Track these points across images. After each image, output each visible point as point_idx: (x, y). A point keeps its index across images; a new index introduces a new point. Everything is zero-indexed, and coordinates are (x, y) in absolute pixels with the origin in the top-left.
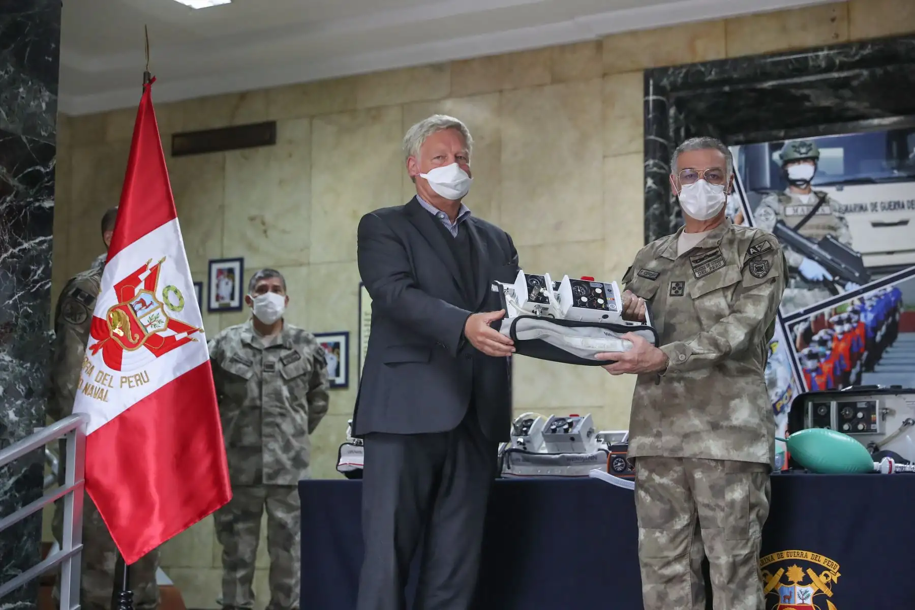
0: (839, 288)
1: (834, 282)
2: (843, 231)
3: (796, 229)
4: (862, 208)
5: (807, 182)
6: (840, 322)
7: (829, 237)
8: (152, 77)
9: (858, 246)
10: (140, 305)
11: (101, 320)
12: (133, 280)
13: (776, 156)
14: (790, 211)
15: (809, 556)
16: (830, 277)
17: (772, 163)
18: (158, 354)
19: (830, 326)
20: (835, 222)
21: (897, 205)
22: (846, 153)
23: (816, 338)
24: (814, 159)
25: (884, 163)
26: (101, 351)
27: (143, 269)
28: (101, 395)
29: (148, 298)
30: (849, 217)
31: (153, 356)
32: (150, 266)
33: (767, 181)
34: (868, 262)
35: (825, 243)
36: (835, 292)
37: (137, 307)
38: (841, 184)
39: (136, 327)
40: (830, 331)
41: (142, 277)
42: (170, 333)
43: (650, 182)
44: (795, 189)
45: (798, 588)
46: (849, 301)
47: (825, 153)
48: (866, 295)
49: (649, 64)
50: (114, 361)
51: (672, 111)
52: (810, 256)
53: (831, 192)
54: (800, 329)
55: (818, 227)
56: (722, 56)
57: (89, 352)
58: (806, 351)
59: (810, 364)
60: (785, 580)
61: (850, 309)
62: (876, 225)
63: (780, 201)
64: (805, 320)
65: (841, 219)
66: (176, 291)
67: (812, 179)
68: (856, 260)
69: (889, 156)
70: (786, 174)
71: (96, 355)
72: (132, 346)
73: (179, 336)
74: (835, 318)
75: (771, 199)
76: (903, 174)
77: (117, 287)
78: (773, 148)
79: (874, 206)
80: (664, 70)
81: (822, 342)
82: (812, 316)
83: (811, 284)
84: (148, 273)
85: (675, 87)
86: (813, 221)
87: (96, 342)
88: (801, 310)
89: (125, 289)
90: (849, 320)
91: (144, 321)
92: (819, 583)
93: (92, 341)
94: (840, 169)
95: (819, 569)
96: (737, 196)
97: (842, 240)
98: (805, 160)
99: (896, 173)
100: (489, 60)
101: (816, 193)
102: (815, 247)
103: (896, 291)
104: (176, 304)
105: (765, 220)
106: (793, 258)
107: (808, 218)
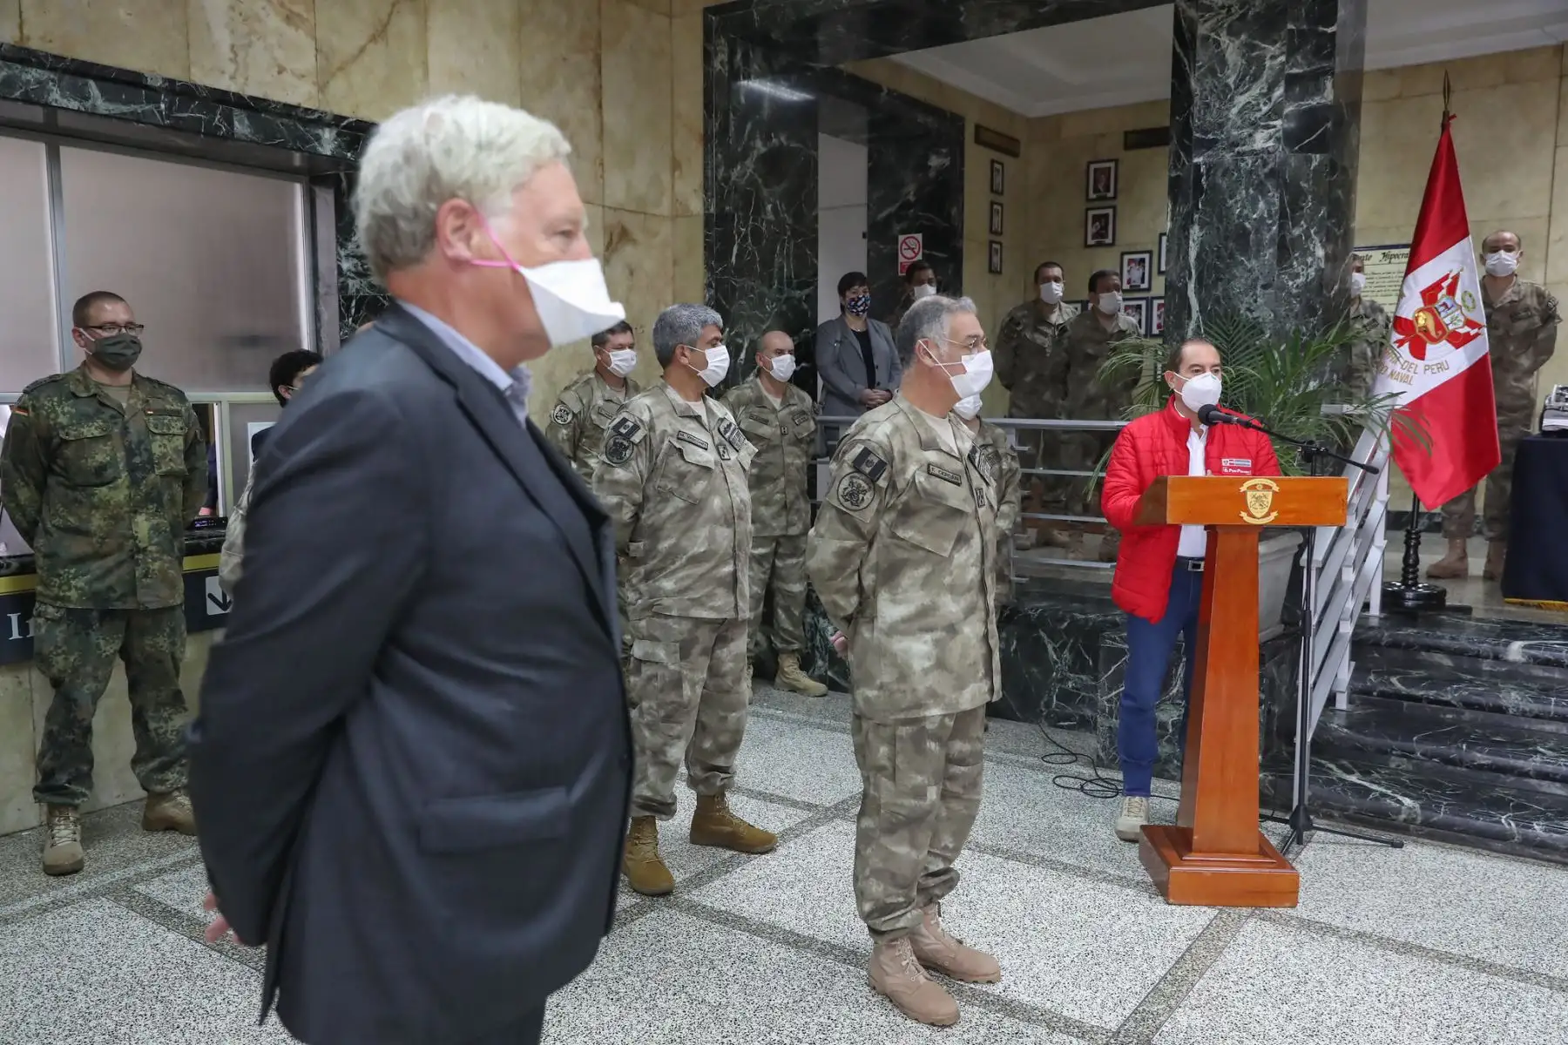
8: (1451, 114)
10: (1443, 308)
11: (1406, 320)
12: (1437, 286)
18: (1457, 347)
26: (1406, 345)
27: (1445, 278)
28: (1407, 379)
29: (1449, 302)
31: (1453, 348)
32: (1451, 276)
37: (1441, 309)
39: (1439, 325)
41: (1445, 284)
42: (1467, 329)
50: (1419, 352)
57: (1395, 346)
66: (1471, 296)
71: (1402, 348)
72: (1434, 341)
73: (1473, 332)
77: (1423, 293)
84: (1449, 281)
87: (1401, 337)
89: (1430, 295)
91: (1447, 320)
93: (1396, 336)
104: (1471, 305)
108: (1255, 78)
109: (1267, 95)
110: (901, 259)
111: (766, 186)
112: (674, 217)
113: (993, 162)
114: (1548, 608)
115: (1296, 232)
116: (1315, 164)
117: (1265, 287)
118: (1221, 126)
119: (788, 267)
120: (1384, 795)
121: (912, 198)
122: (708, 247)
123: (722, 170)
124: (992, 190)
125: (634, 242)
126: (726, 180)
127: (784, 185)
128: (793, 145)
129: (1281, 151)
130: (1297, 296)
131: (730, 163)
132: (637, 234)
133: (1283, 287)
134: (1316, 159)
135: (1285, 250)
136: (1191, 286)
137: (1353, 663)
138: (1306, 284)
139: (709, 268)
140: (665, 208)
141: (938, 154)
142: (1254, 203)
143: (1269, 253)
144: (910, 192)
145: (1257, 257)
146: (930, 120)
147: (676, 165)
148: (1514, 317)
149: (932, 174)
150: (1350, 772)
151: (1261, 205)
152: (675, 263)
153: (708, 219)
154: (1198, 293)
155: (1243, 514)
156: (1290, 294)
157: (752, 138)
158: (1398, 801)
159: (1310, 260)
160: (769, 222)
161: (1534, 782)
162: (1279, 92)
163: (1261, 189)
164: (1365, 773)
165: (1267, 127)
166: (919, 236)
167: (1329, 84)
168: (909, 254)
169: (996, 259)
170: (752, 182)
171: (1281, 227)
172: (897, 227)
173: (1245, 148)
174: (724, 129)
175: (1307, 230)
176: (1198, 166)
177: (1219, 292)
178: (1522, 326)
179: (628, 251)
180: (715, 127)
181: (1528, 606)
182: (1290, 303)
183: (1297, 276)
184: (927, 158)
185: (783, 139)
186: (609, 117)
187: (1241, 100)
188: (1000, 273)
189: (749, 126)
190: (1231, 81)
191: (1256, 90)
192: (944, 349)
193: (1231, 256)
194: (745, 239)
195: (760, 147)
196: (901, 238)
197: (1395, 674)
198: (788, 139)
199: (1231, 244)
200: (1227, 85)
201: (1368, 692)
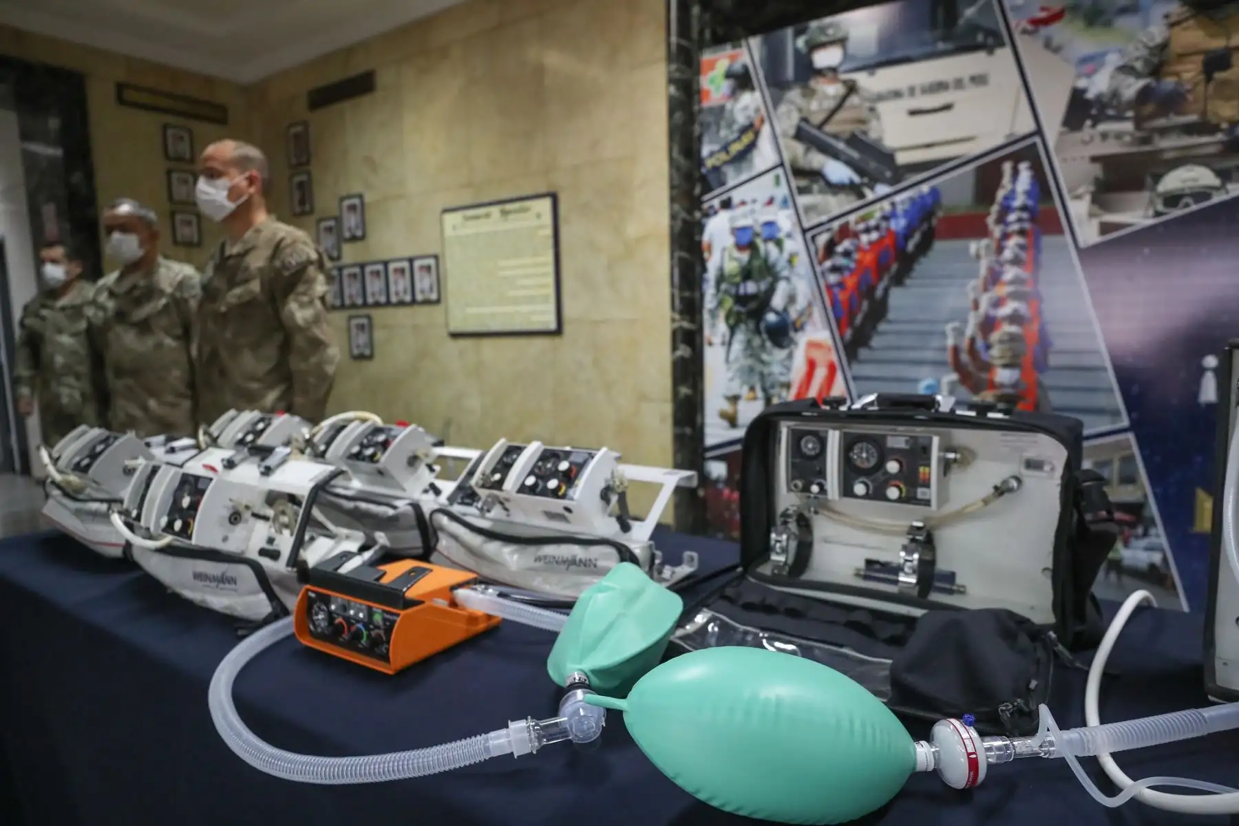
0: (867, 192)
1: (863, 184)
2: (874, 124)
3: (820, 127)
4: (897, 94)
5: (834, 70)
6: (868, 230)
7: (858, 133)
9: (890, 141)
13: (801, 42)
14: (814, 106)
16: (857, 179)
17: (797, 52)
19: (856, 235)
20: (864, 114)
21: (940, 87)
22: (881, 30)
23: (840, 249)
24: (843, 42)
25: (927, 35)
30: (882, 107)
33: (790, 72)
34: (902, 158)
35: (853, 140)
36: (861, 196)
38: (872, 67)
40: (856, 241)
43: (673, 89)
44: (821, 80)
46: (878, 206)
47: (856, 32)
48: (898, 198)
51: (696, 10)
52: (835, 155)
53: (862, 79)
54: (823, 239)
55: (846, 122)
58: (828, 264)
59: (833, 278)
61: (878, 215)
62: (913, 113)
63: (804, 95)
64: (829, 230)
65: (872, 110)
67: (841, 64)
68: (887, 157)
69: (933, 25)
70: (810, 63)
74: (861, 226)
75: (794, 94)
76: (949, 46)
78: (798, 34)
79: (912, 91)
81: (847, 254)
82: (836, 225)
83: (836, 188)
86: (840, 116)
88: (824, 218)
90: (877, 228)
94: (873, 48)
96: (757, 94)
97: (873, 135)
98: (833, 43)
99: (941, 46)
101: (845, 82)
102: (841, 146)
103: (935, 192)
105: (787, 119)
106: (817, 160)
107: (833, 112)
113: (168, 126)
172: (41, 198)
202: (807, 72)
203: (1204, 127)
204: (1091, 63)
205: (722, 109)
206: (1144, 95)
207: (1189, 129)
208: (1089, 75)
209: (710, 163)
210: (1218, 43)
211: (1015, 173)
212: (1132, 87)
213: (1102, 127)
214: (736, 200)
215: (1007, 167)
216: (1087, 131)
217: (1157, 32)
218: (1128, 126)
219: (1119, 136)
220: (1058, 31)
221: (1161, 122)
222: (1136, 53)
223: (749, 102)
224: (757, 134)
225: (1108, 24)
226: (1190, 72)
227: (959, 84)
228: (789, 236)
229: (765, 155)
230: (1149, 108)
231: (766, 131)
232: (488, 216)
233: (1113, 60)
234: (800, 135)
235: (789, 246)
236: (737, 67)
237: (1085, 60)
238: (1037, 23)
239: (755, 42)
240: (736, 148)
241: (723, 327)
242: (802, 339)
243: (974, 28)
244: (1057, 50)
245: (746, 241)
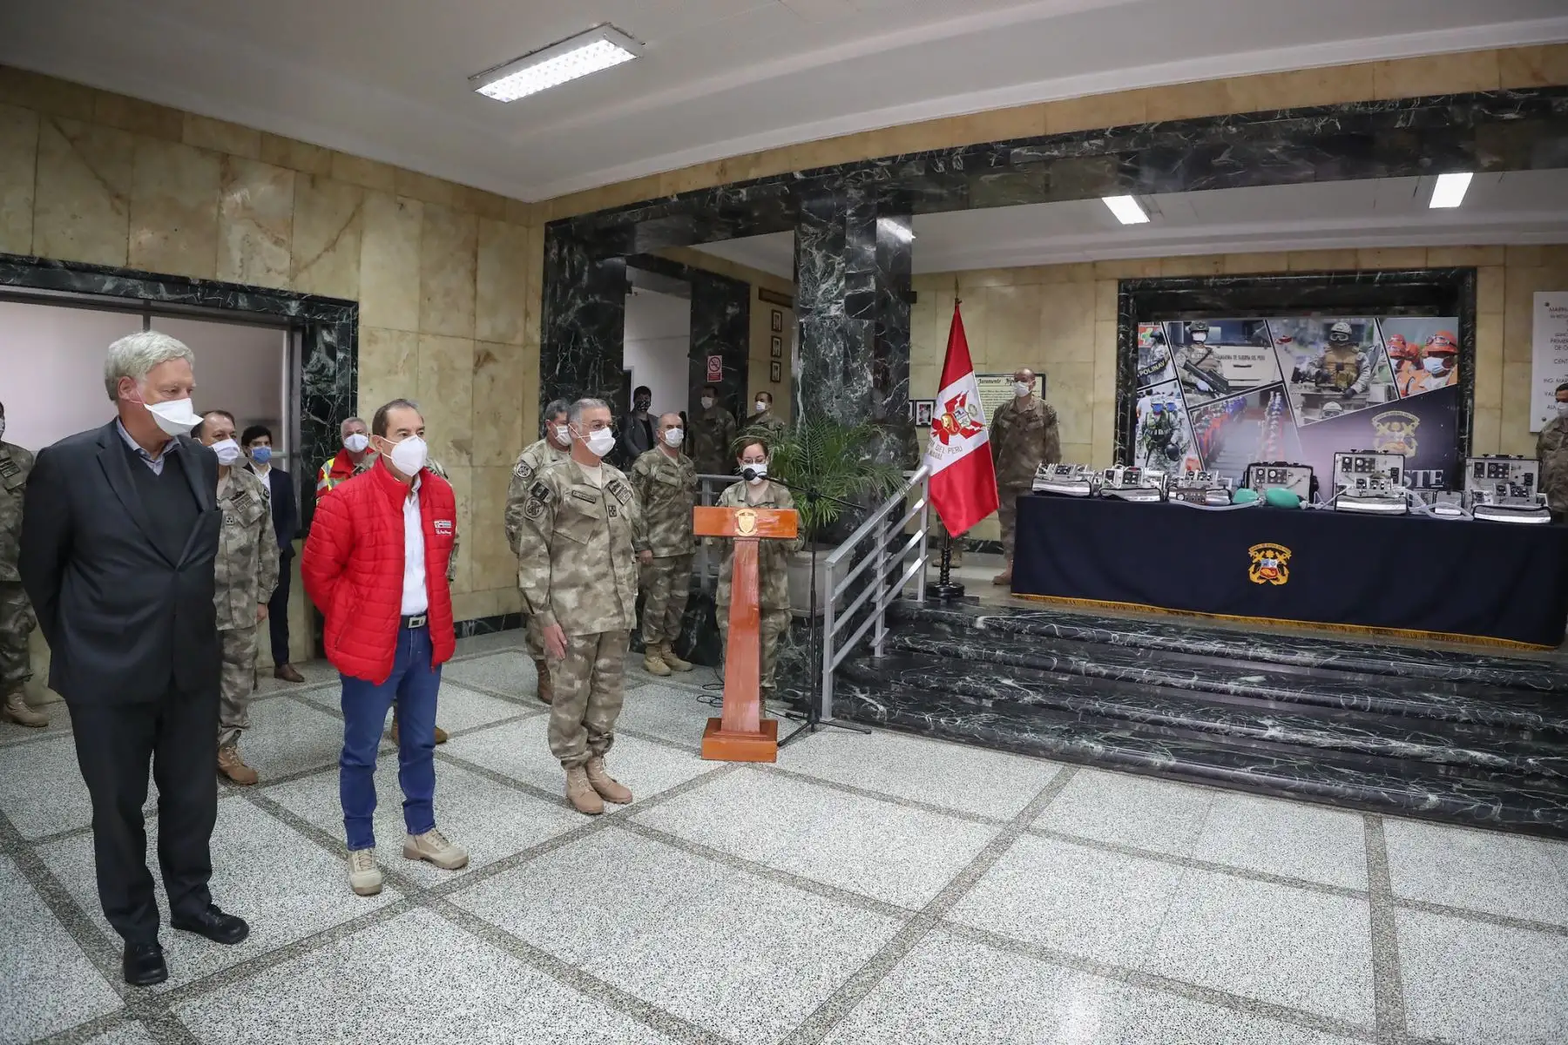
0: (1216, 395)
2: (1219, 368)
3: (1195, 365)
4: (1229, 357)
5: (1202, 342)
6: (1216, 412)
7: (1212, 370)
8: (960, 302)
9: (1226, 376)
10: (957, 414)
11: (938, 421)
12: (954, 401)
13: (1187, 328)
14: (1193, 356)
15: (1277, 546)
16: (1211, 390)
18: (967, 437)
20: (1216, 363)
21: (1246, 358)
22: (1222, 330)
24: (1206, 332)
25: (1241, 337)
26: (938, 436)
27: (959, 396)
28: (939, 457)
29: (961, 411)
30: (1222, 361)
31: (964, 438)
32: (962, 395)
33: (1183, 341)
34: (1231, 384)
35: (1210, 373)
36: (1213, 397)
38: (1219, 345)
39: (956, 424)
41: (958, 400)
42: (972, 427)
43: (1121, 336)
44: (1196, 346)
45: (1271, 560)
47: (1211, 329)
49: (1121, 276)
50: (945, 440)
51: (1131, 301)
53: (1214, 348)
54: (1196, 413)
55: (1207, 365)
56: (1158, 276)
57: (932, 436)
59: (1200, 431)
60: (1264, 556)
62: (1235, 366)
63: (1188, 351)
64: (1198, 410)
65: (1219, 362)
66: (974, 407)
67: (1205, 341)
68: (1225, 382)
69: (1244, 333)
70: (1192, 338)
71: (935, 438)
72: (954, 433)
73: (976, 429)
75: (1184, 349)
76: (1250, 343)
77: (947, 405)
79: (1235, 357)
80: (1130, 280)
81: (1207, 421)
82: (1201, 408)
83: (1202, 392)
84: (961, 397)
85: (1134, 289)
86: (1204, 362)
87: (935, 431)
88: (1196, 405)
89: (950, 406)
90: (1220, 411)
91: (960, 421)
92: (1281, 558)
93: (932, 430)
94: (1219, 337)
95: (1281, 553)
96: (1166, 346)
97: (1219, 372)
98: (1202, 331)
99: (1246, 342)
100: (1034, 267)
101: (1206, 348)
103: (1244, 399)
104: (974, 412)
105: (1180, 359)
106: (1194, 379)
107: (1202, 360)
108: (830, 275)
109: (836, 285)
110: (709, 372)
111: (583, 326)
112: (525, 346)
113: (773, 311)
114: (1032, 599)
115: (855, 365)
116: (865, 326)
117: (837, 397)
118: (813, 301)
119: (600, 377)
120: (871, 704)
121: (716, 333)
122: (542, 366)
123: (551, 318)
124: (773, 329)
125: (495, 360)
126: (554, 323)
127: (596, 327)
128: (606, 302)
129: (844, 318)
130: (856, 403)
131: (557, 312)
132: (496, 355)
133: (847, 398)
134: (866, 323)
135: (848, 376)
136: (799, 395)
137: (887, 630)
138: (862, 397)
139: (543, 377)
140: (519, 340)
141: (732, 306)
142: (831, 347)
143: (839, 377)
144: (716, 330)
145: (833, 379)
146: (722, 285)
147: (527, 315)
148: (1029, 420)
149: (729, 318)
150: (863, 692)
151: (834, 348)
152: (524, 373)
153: (543, 346)
154: (803, 400)
155: (737, 530)
156: (851, 401)
157: (573, 297)
158: (877, 708)
159: (864, 382)
160: (585, 350)
161: (961, 697)
162: (842, 283)
163: (834, 339)
164: (873, 693)
165: (837, 303)
166: (720, 357)
167: (872, 280)
168: (714, 368)
169: (776, 373)
170: (572, 324)
171: (845, 363)
172: (707, 351)
173: (826, 315)
174: (554, 291)
175: (862, 364)
176: (801, 324)
177: (813, 400)
178: (1033, 425)
179: (490, 368)
180: (549, 291)
181: (1022, 598)
182: (851, 407)
183: (856, 391)
184: (725, 308)
185: (597, 298)
186: (480, 286)
187: (824, 287)
188: (779, 382)
189: (571, 291)
190: (818, 275)
191: (832, 281)
192: (581, 428)
193: (820, 378)
194: (566, 359)
195: (579, 303)
196: (710, 358)
197: (906, 636)
198: (601, 298)
199: (820, 371)
200: (816, 278)
201: (892, 646)
202: (1190, 341)
203: (1336, 389)
204: (1301, 359)
205: (1149, 349)
206: (1318, 374)
207: (1332, 389)
208: (1301, 363)
209: (1141, 373)
210: (1340, 361)
211: (1275, 395)
212: (1314, 371)
213: (1305, 383)
214: (1154, 392)
215: (1272, 393)
216: (1300, 384)
217: (1322, 354)
218: (1313, 385)
219: (1310, 388)
220: (1290, 345)
221: (1323, 385)
222: (1315, 359)
223: (1161, 350)
224: (1166, 364)
225: (1306, 346)
226: (1332, 369)
227: (1254, 358)
228: (1180, 410)
229: (1169, 373)
230: (1320, 379)
231: (1170, 362)
232: (998, 381)
233: (1308, 360)
234: (1186, 367)
235: (1180, 415)
236: (1157, 333)
237: (1299, 358)
238: (1282, 340)
239: (1166, 324)
240: (1156, 368)
241: (1145, 450)
242: (1185, 457)
243: (1259, 338)
244: (1289, 352)
245: (1159, 410)
